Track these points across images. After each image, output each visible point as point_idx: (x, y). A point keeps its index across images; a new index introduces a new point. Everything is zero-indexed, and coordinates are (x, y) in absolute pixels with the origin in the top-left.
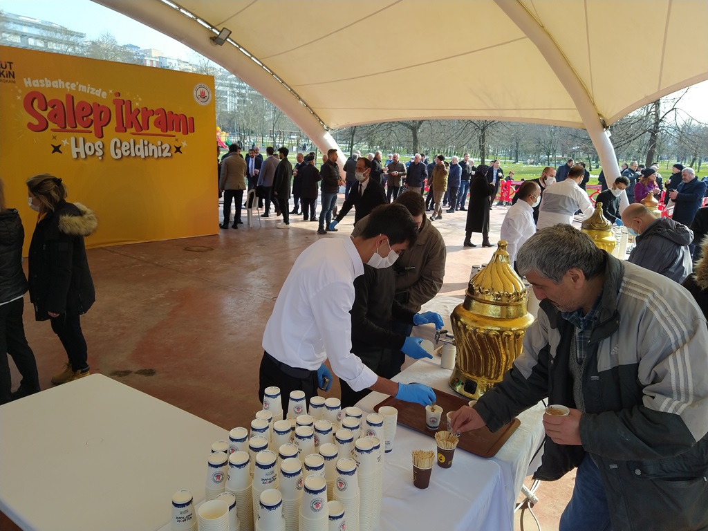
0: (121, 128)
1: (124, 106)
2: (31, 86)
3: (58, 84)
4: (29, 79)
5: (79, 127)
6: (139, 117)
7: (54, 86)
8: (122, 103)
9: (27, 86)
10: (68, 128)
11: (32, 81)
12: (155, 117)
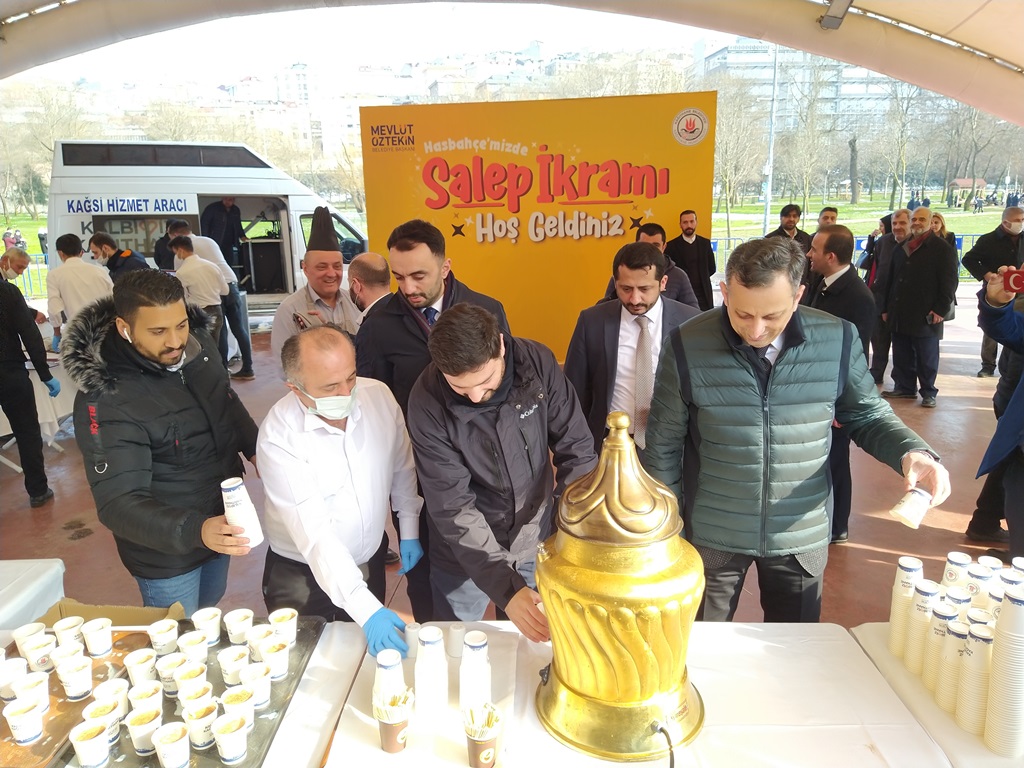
0: (547, 196)
1: (552, 164)
2: (431, 151)
3: (465, 144)
4: (430, 143)
5: (489, 200)
6: (575, 178)
7: (459, 147)
8: (550, 161)
9: (427, 152)
10: (474, 201)
11: (433, 145)
12: (601, 174)
